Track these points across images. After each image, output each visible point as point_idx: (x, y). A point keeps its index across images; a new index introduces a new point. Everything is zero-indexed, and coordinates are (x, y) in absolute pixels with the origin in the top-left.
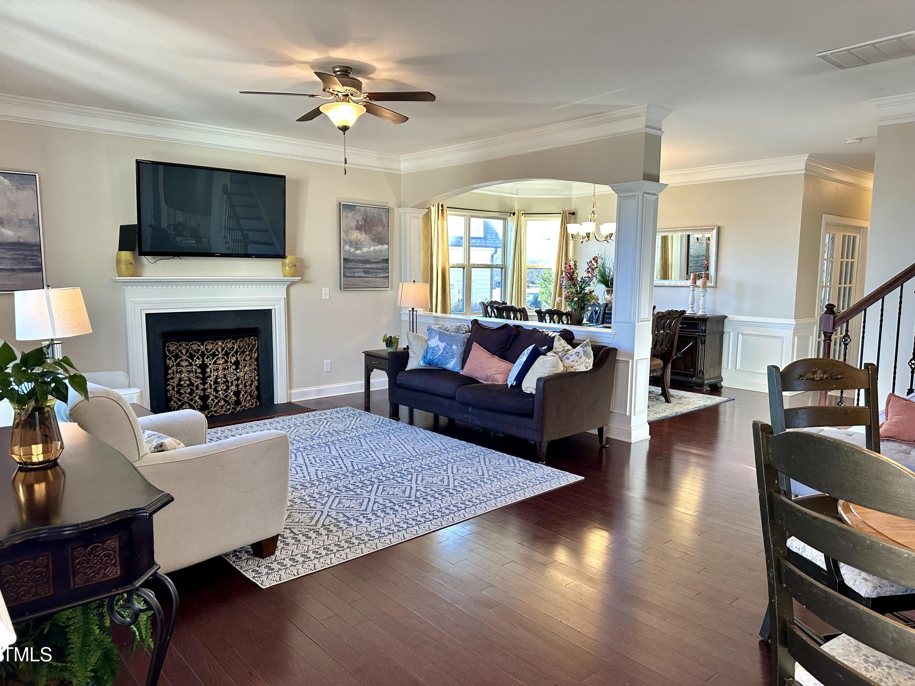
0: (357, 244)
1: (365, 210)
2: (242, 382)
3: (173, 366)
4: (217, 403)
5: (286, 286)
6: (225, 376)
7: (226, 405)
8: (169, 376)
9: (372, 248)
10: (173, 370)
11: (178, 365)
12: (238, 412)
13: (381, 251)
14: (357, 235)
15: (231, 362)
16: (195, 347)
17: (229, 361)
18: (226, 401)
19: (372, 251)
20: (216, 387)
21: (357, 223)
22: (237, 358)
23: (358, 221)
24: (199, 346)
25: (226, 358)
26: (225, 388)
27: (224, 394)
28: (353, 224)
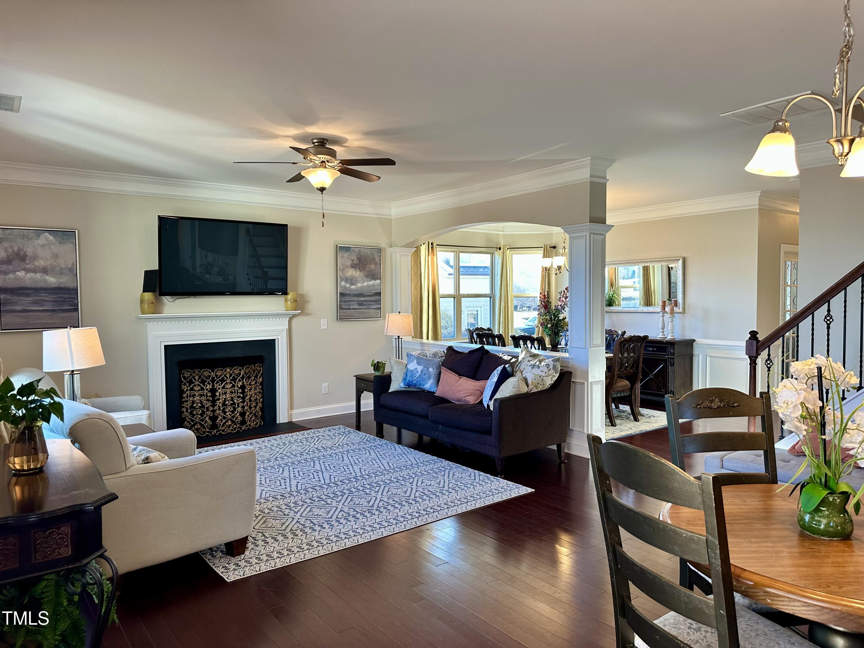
0: (352, 280)
1: (360, 250)
2: (247, 404)
3: (187, 390)
4: (225, 423)
5: (288, 319)
6: (232, 399)
7: (233, 424)
8: (184, 400)
9: (366, 284)
10: (188, 394)
11: (192, 389)
12: (243, 431)
13: (374, 285)
14: (352, 272)
15: (238, 386)
16: (206, 374)
17: (236, 385)
18: (233, 421)
19: (365, 286)
20: (224, 409)
21: (352, 262)
22: (243, 383)
23: (353, 260)
24: (210, 373)
25: (234, 383)
26: (232, 409)
27: (231, 415)
28: (349, 263)
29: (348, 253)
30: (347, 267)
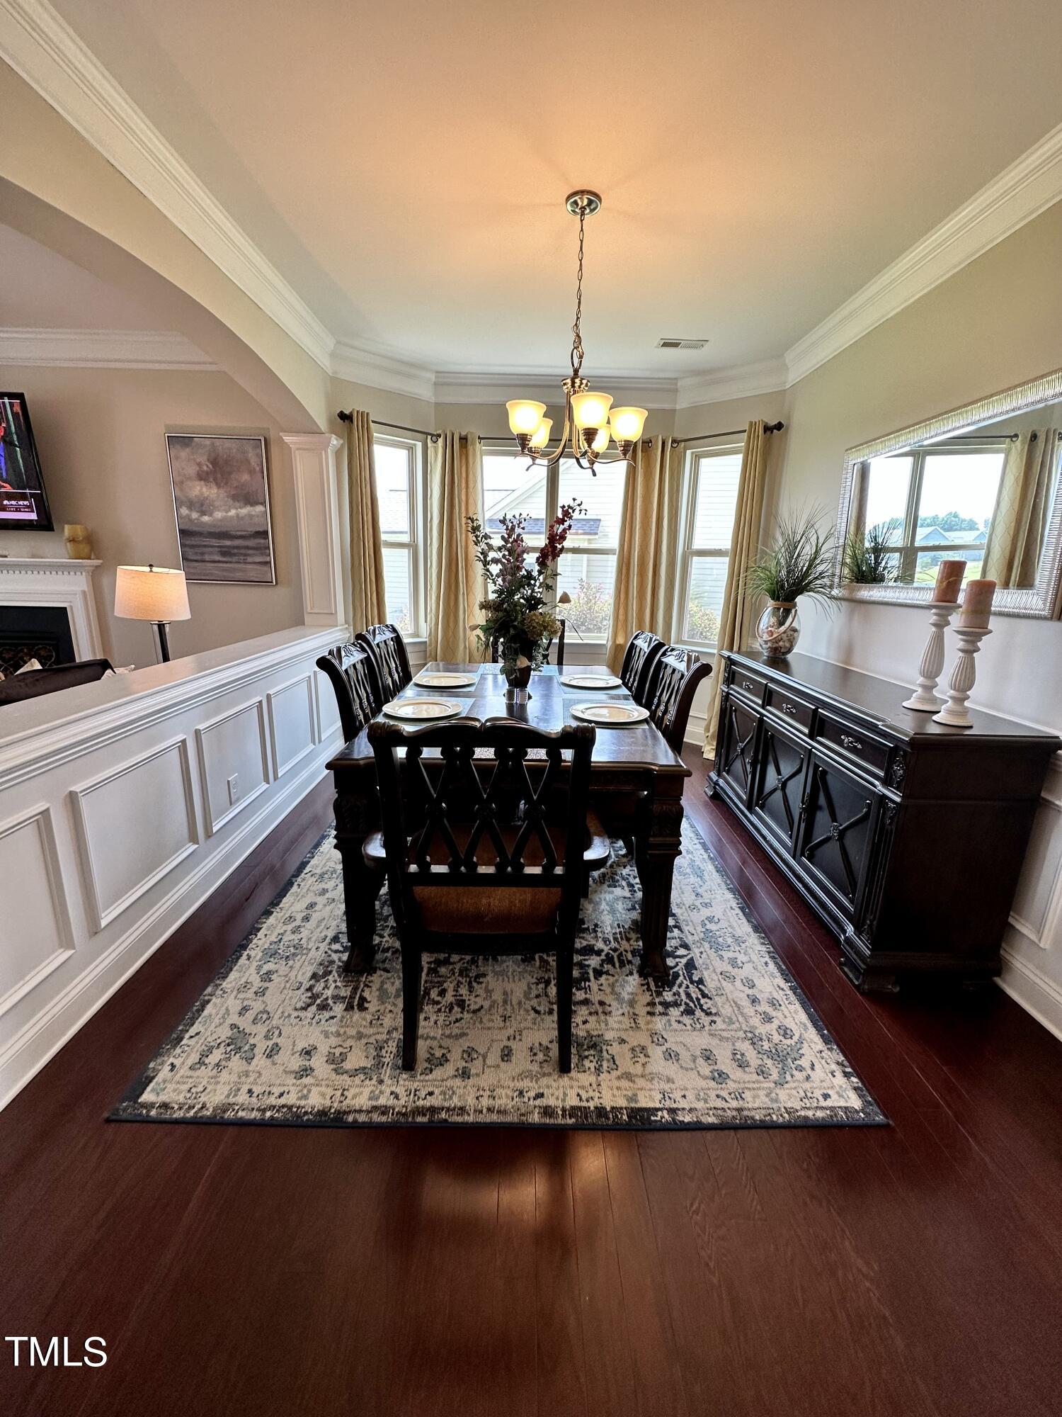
1: (213, 444)
5: (88, 574)
9: (233, 512)
13: (251, 516)
21: (198, 468)
23: (199, 464)
28: (192, 470)
29: (188, 450)
30: (190, 479)
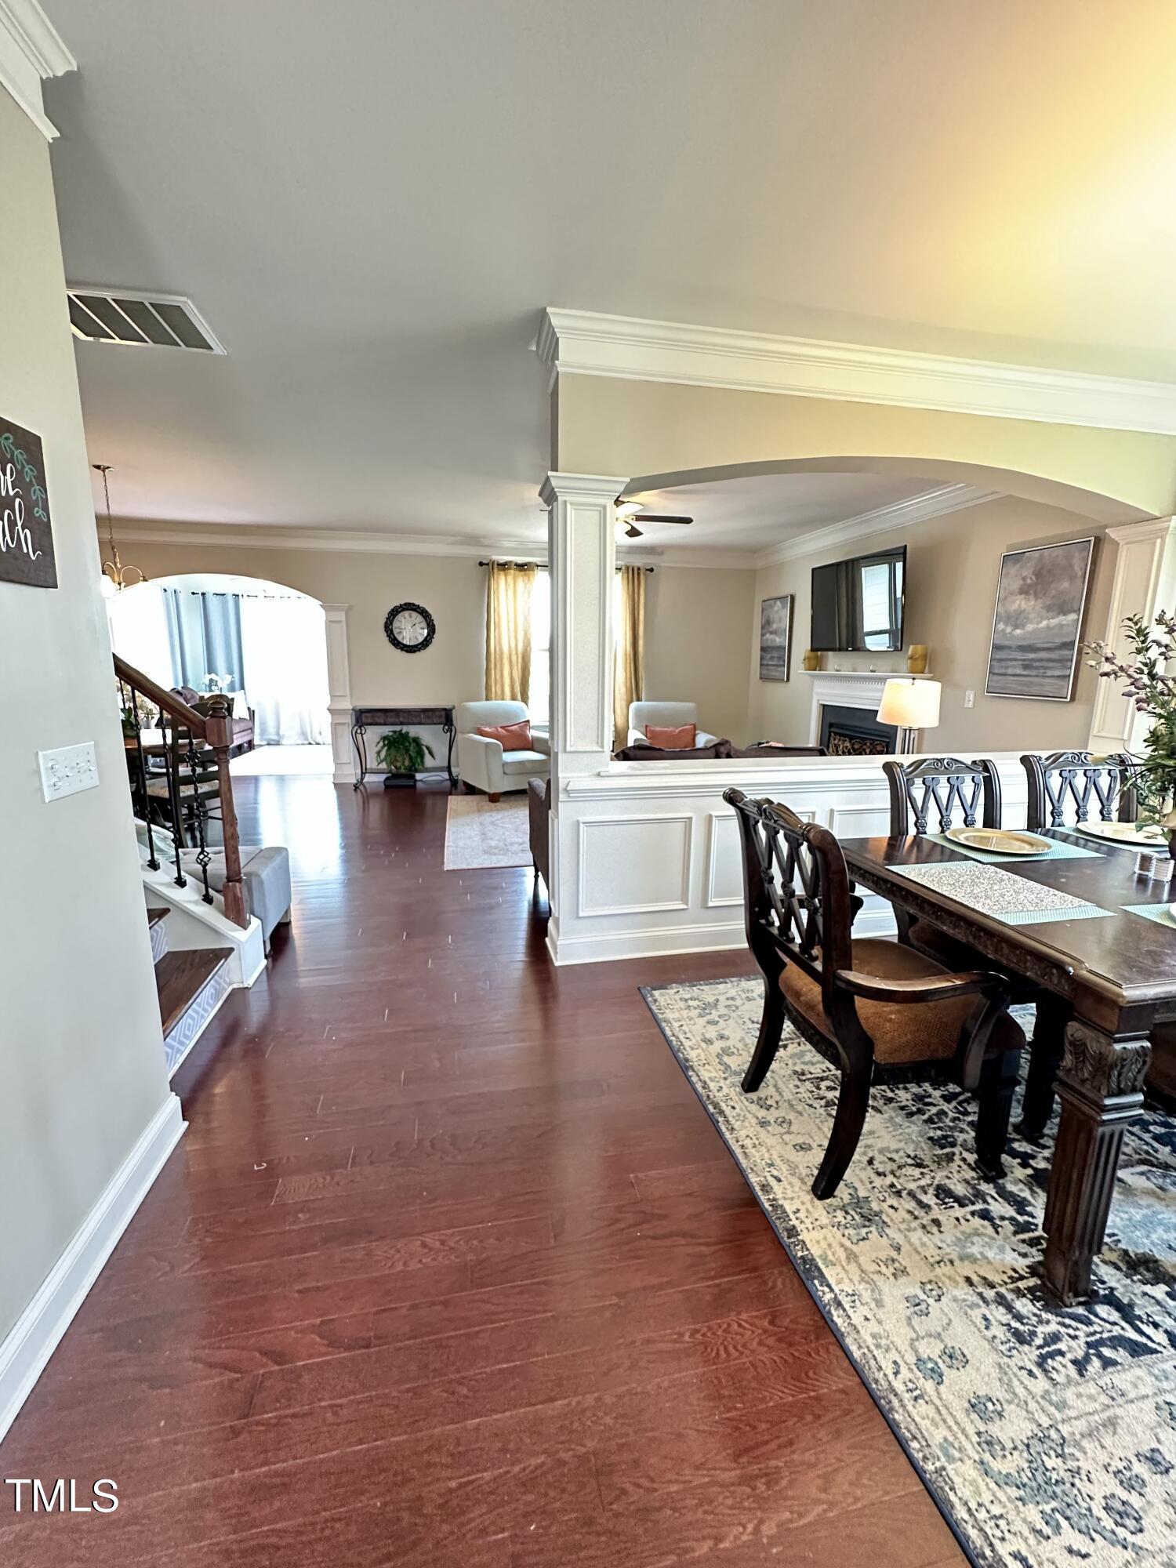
0: (1017, 619)
1: (1041, 555)
9: (1044, 623)
14: (1021, 603)
19: (1043, 628)
21: (1022, 582)
28: (1016, 584)
29: (1017, 566)
30: (1012, 593)
